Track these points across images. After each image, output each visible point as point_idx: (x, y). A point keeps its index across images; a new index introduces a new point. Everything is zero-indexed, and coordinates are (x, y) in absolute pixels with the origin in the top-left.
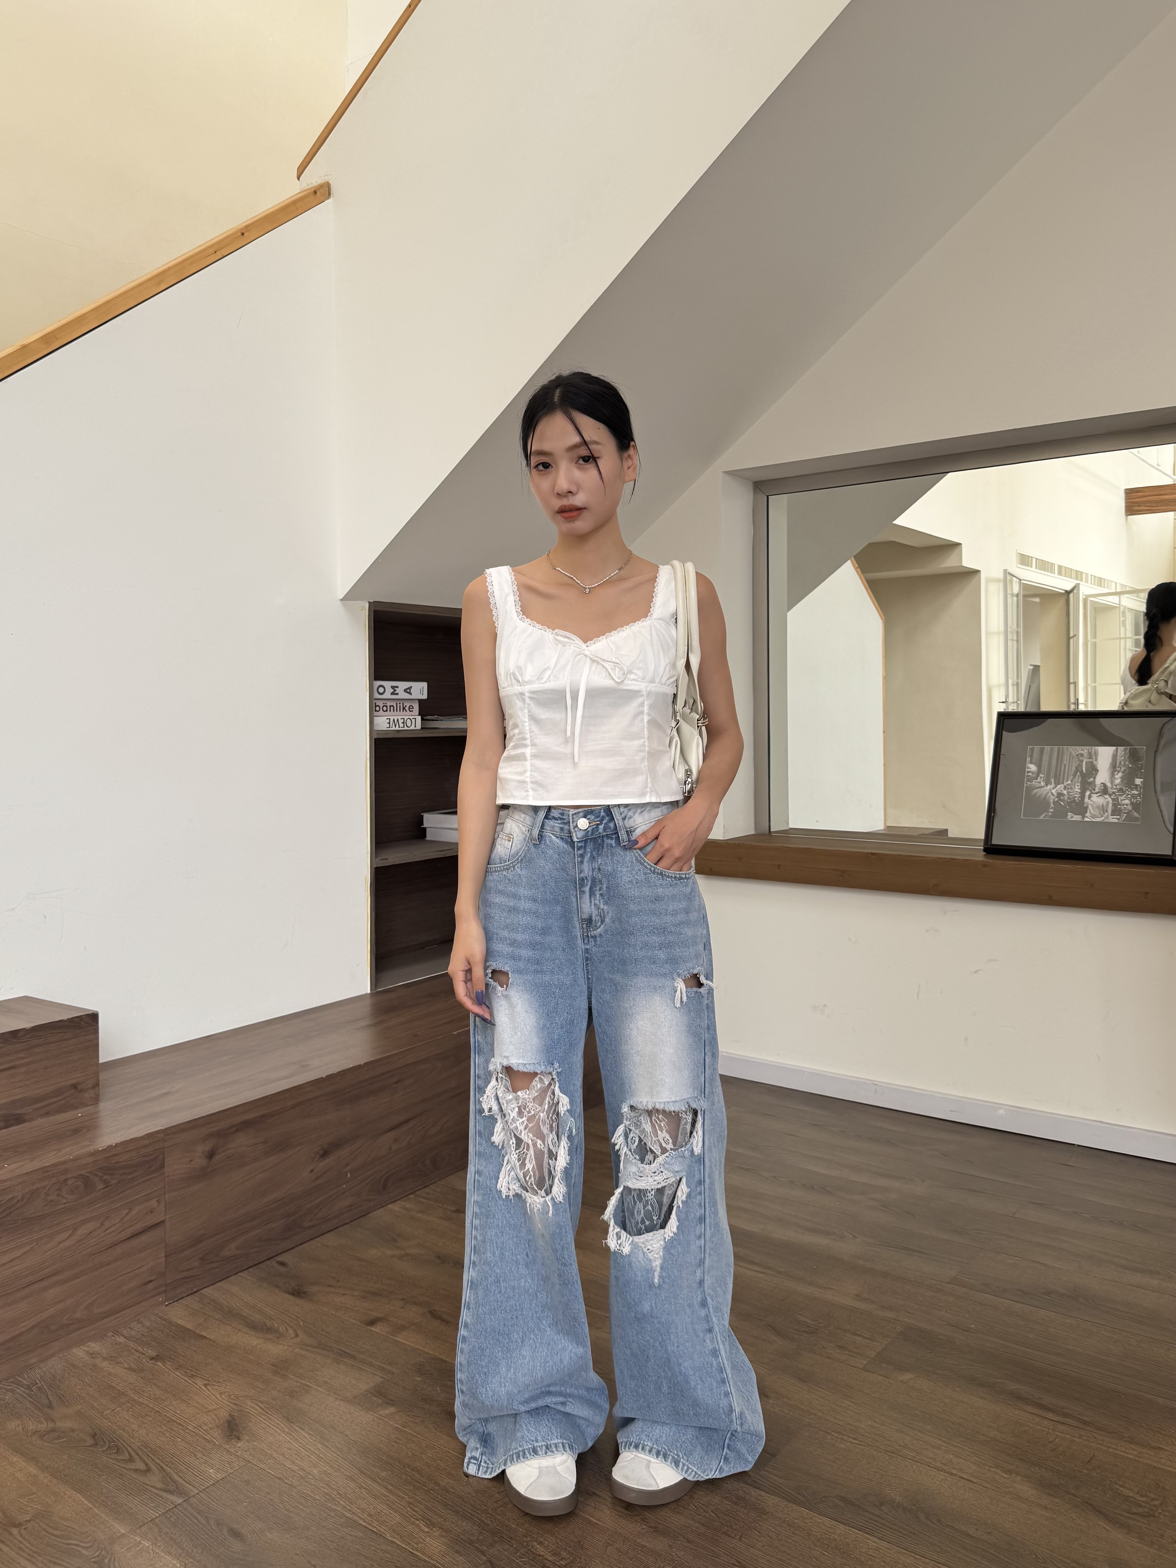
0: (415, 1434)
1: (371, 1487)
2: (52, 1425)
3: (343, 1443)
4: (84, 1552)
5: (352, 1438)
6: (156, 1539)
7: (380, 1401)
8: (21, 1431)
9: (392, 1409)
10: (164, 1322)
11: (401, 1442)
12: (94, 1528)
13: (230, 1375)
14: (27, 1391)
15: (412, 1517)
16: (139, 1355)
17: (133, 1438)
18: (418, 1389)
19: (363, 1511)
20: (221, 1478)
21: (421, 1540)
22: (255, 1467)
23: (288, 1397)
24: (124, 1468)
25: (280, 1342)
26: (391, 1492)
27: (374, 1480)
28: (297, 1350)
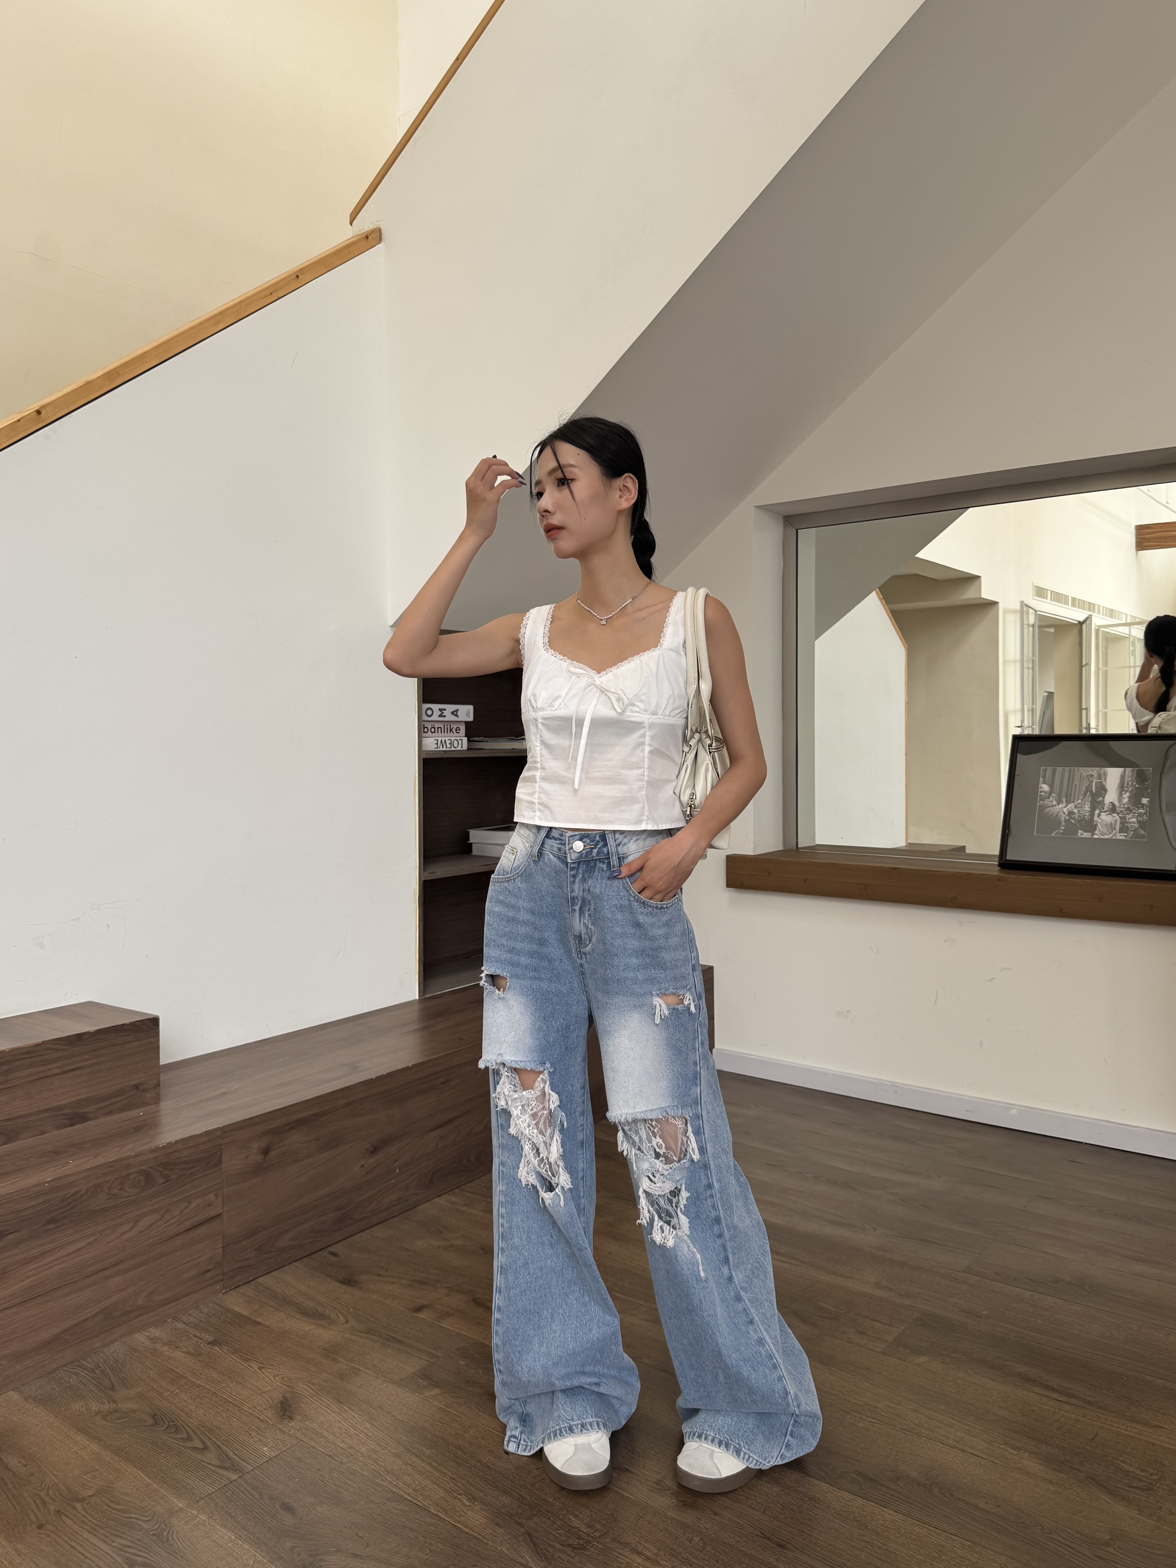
0: (459, 1414)
1: (416, 1464)
2: (115, 1406)
3: (390, 1422)
4: (144, 1525)
5: (398, 1417)
6: (212, 1513)
7: (425, 1383)
8: (85, 1411)
9: (438, 1391)
10: (221, 1309)
11: (444, 1421)
12: (153, 1503)
13: (283, 1359)
14: (91, 1374)
15: (455, 1492)
16: (196, 1339)
17: (191, 1418)
18: (462, 1372)
19: (409, 1486)
20: (274, 1455)
21: (463, 1514)
22: (307, 1445)
23: (338, 1379)
24: (182, 1446)
25: (332, 1328)
26: (435, 1468)
27: (418, 1457)
28: (347, 1336)
